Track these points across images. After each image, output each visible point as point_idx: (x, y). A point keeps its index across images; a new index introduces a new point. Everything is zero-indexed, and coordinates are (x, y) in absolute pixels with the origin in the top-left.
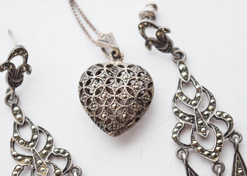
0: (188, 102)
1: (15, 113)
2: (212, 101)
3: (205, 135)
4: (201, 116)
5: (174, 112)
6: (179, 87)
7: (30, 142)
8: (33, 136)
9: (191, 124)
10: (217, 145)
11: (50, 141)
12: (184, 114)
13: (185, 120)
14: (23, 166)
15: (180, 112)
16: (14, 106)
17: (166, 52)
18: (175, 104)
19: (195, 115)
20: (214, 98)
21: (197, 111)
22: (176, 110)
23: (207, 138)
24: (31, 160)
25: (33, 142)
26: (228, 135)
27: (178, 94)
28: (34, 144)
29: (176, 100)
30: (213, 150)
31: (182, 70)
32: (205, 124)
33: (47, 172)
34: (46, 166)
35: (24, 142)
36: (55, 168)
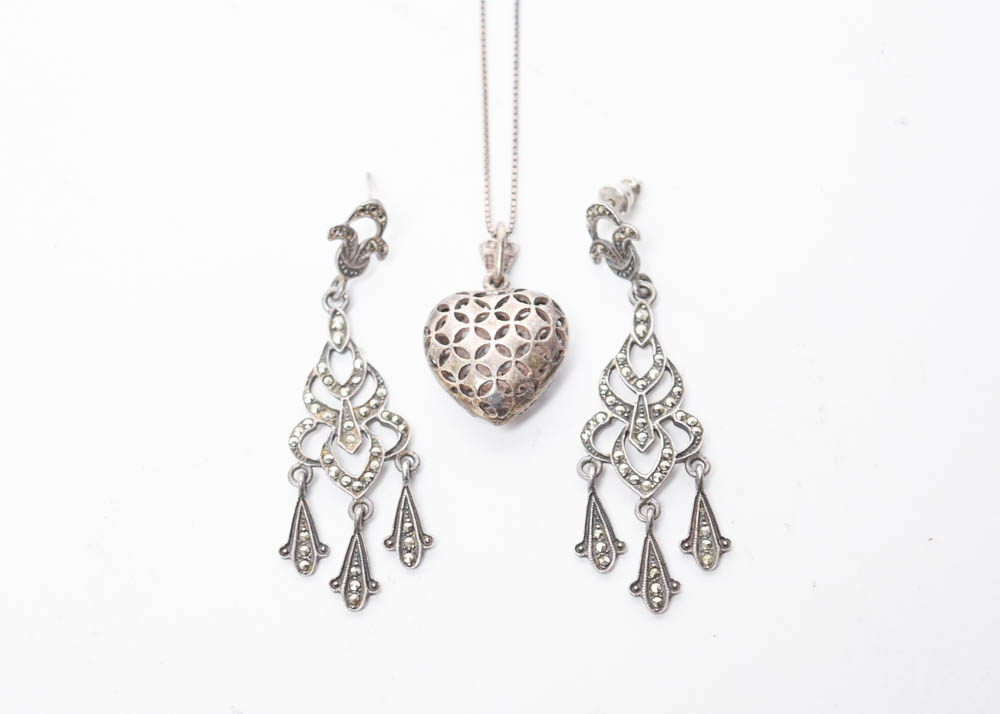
0: (632, 379)
2: (677, 389)
3: (642, 447)
4: (645, 410)
5: (600, 391)
6: (624, 349)
7: (344, 386)
8: (352, 377)
9: (623, 420)
10: (659, 469)
11: (379, 395)
12: (617, 399)
13: (615, 411)
14: (319, 423)
15: (610, 393)
16: (336, 313)
17: (622, 276)
18: (607, 378)
19: (636, 406)
20: (682, 385)
21: (641, 400)
23: (643, 452)
24: (335, 417)
25: (349, 388)
26: (686, 457)
27: (618, 361)
28: (351, 391)
29: (609, 371)
30: (646, 477)
31: (639, 320)
32: (649, 427)
33: (357, 447)
34: (358, 435)
35: (333, 383)
36: (373, 443)
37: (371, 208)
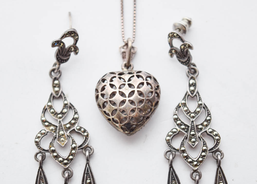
0: (188, 113)
1: (54, 85)
2: (208, 118)
3: (193, 145)
4: (195, 128)
5: (174, 118)
6: (184, 98)
7: (59, 114)
8: (63, 109)
9: (185, 132)
10: (201, 156)
11: (75, 118)
12: (182, 122)
13: (181, 128)
14: (48, 132)
15: (178, 119)
16: (55, 79)
17: (184, 64)
18: (177, 112)
19: (190, 126)
20: (211, 116)
21: (193, 123)
22: (176, 117)
23: (194, 148)
24: (55, 129)
25: (62, 115)
26: (213, 151)
27: (182, 104)
28: (62, 116)
29: (178, 109)
30: (195, 160)
31: (191, 85)
32: (196, 136)
33: (65, 143)
34: (66, 138)
35: (54, 112)
36: (73, 142)
37: (71, 33)
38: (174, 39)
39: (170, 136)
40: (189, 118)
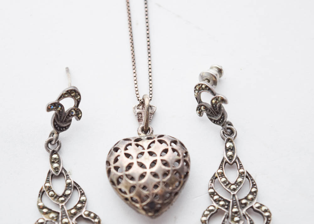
0: (227, 185)
1: (52, 160)
2: (253, 190)
4: (237, 203)
5: (209, 192)
6: (221, 166)
7: (61, 197)
8: (65, 191)
9: (225, 210)
11: (82, 201)
12: (220, 197)
13: (219, 204)
14: (47, 221)
15: (215, 194)
16: (54, 152)
17: (217, 124)
19: (231, 201)
20: (256, 187)
21: (234, 197)
22: (212, 190)
24: (57, 217)
25: (64, 197)
27: (218, 174)
28: (65, 199)
31: (228, 149)
32: (240, 214)
35: (54, 195)
37: (71, 92)
38: (203, 92)
39: (206, 216)
40: (229, 190)
